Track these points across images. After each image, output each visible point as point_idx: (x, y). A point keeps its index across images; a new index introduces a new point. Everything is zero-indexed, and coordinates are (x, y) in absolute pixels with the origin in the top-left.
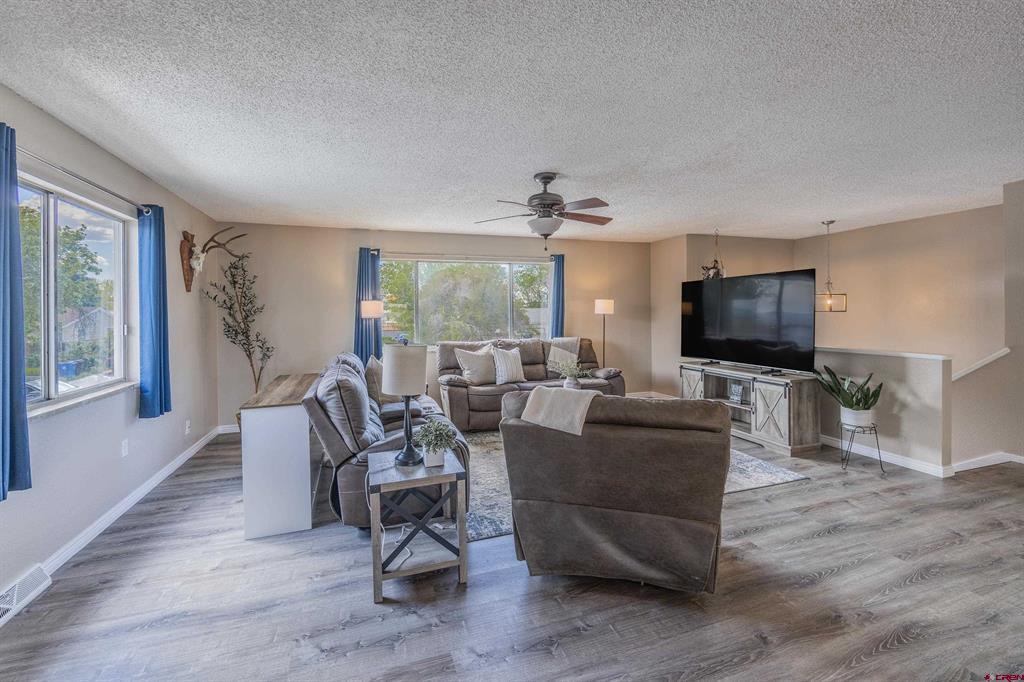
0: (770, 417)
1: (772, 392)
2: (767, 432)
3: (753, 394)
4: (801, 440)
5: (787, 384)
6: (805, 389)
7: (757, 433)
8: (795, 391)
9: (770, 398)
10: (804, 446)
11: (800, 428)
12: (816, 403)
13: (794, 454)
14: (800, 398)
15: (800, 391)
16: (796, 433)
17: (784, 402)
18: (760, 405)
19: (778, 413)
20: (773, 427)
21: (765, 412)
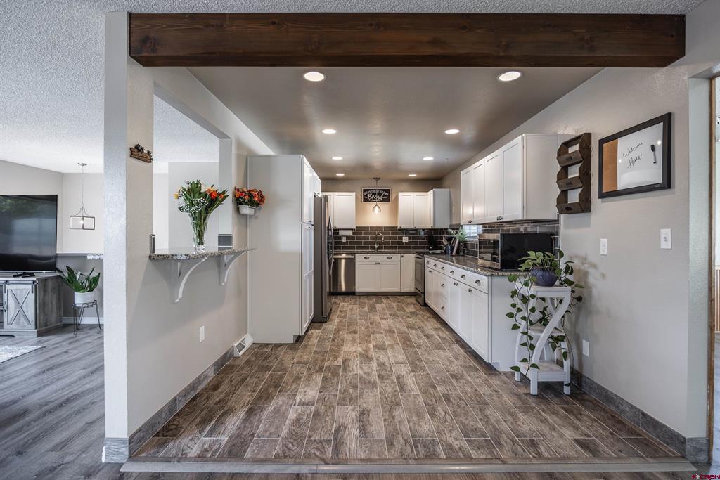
0: (21, 310)
1: (22, 290)
2: (18, 323)
3: (5, 295)
4: (46, 323)
5: (34, 282)
6: (50, 284)
7: (8, 327)
8: (41, 287)
9: (20, 295)
10: (49, 327)
11: (45, 314)
12: (59, 294)
13: (39, 334)
14: (45, 291)
15: (45, 286)
16: (42, 318)
17: (32, 296)
18: (12, 303)
19: (27, 305)
20: (22, 319)
21: (16, 308)
